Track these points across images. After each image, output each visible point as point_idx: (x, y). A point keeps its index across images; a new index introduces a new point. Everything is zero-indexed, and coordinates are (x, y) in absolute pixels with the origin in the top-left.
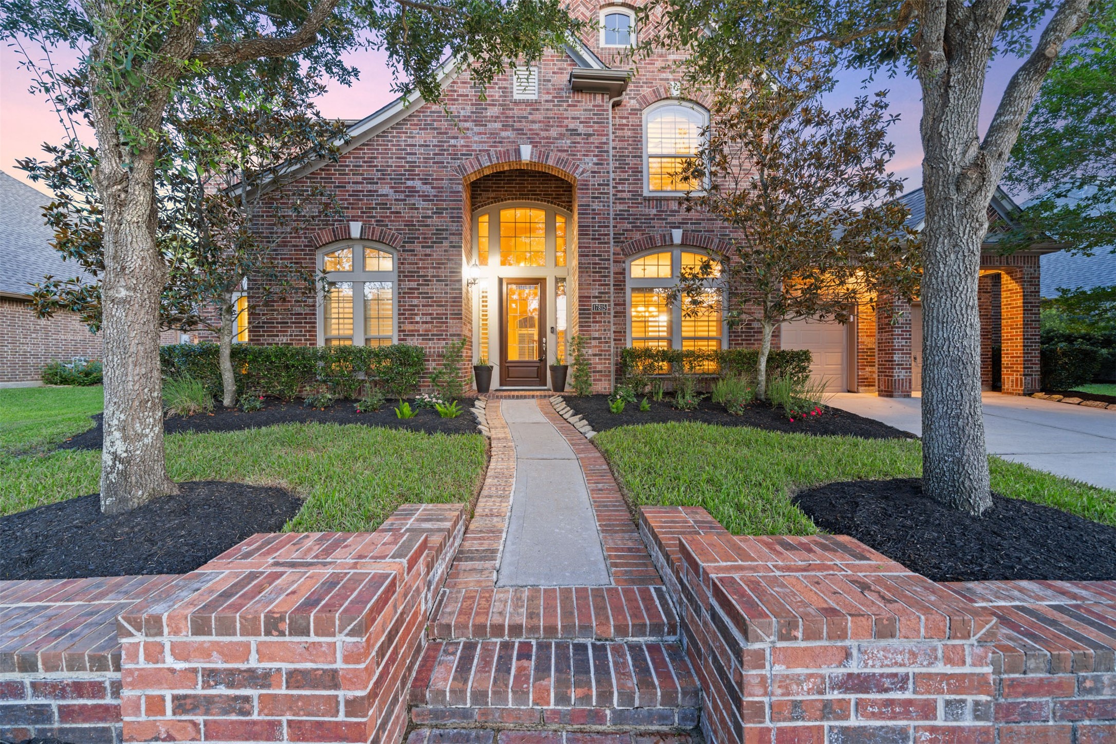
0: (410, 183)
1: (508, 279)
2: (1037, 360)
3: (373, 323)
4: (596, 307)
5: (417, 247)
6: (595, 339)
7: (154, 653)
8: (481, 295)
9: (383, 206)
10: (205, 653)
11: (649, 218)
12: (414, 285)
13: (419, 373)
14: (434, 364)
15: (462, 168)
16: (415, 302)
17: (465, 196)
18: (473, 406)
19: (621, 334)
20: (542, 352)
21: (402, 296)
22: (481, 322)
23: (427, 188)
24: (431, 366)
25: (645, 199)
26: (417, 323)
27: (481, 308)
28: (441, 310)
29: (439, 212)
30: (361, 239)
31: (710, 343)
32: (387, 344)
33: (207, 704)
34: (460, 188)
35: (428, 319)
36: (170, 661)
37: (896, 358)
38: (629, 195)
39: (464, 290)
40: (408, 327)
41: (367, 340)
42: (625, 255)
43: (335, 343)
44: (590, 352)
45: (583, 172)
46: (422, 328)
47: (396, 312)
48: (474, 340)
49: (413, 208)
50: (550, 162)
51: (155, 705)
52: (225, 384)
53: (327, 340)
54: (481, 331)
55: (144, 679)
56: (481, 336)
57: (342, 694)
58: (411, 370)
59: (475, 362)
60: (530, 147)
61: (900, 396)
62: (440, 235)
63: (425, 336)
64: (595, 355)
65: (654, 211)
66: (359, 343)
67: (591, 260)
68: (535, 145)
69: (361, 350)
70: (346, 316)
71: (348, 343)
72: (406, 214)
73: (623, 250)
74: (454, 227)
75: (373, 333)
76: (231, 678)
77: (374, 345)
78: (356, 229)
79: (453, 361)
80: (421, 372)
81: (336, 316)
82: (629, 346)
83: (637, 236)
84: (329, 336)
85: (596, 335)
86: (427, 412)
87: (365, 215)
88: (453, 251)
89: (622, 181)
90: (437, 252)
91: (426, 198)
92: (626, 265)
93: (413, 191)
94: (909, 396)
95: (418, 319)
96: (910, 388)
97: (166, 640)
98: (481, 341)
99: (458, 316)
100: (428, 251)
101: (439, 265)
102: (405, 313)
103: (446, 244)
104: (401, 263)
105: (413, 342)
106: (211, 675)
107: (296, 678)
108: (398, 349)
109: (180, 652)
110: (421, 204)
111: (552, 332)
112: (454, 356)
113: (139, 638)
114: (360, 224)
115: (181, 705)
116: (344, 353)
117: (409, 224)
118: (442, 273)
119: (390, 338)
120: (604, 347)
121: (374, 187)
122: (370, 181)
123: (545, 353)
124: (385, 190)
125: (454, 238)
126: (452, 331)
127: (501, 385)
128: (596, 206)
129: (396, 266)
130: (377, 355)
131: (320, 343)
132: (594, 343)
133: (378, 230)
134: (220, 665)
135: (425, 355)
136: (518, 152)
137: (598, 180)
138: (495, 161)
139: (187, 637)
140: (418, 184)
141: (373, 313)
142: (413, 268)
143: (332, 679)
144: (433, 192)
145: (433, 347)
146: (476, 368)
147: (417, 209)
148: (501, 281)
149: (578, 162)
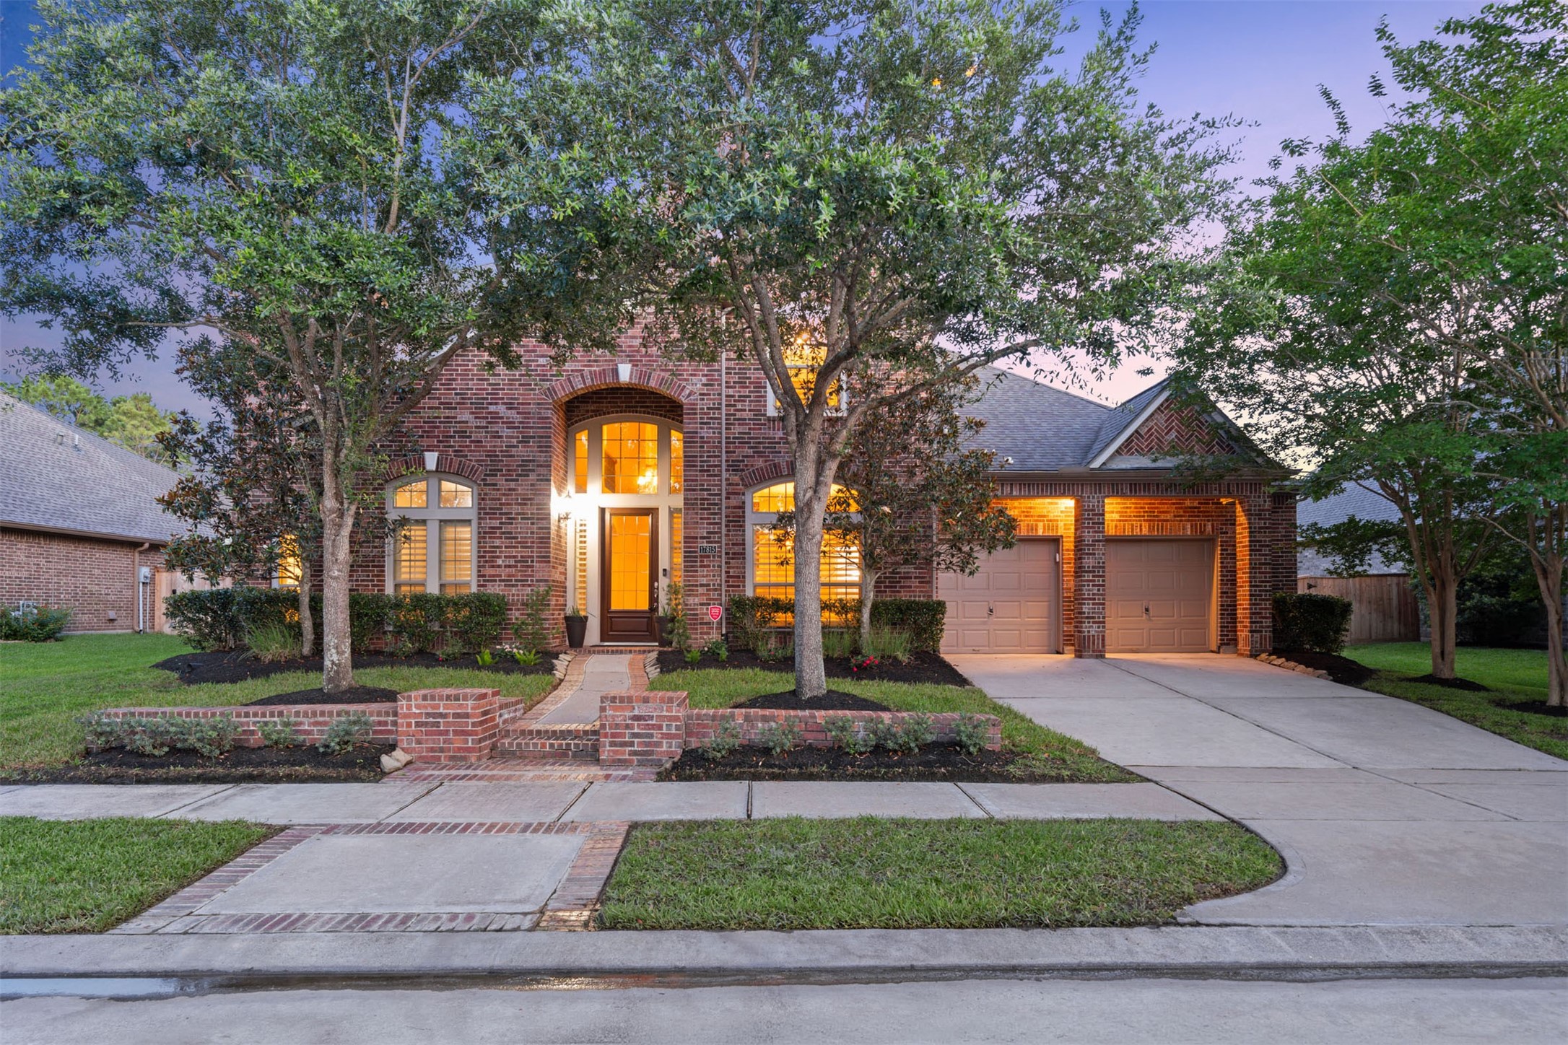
0: (492, 408)
1: (612, 509)
2: (1267, 613)
3: (449, 567)
4: (704, 549)
5: (500, 481)
6: (702, 585)
7: (409, 707)
8: (579, 528)
9: (462, 434)
10: (425, 707)
11: (774, 442)
12: (496, 523)
13: (500, 624)
14: (517, 613)
15: (551, 391)
16: (497, 542)
17: (556, 419)
18: (557, 658)
19: (737, 580)
20: (653, 599)
21: (482, 536)
22: (578, 562)
23: (512, 413)
24: (515, 615)
25: (769, 419)
26: (499, 566)
27: (578, 545)
28: (527, 553)
29: (525, 441)
30: (437, 471)
31: (849, 590)
32: (464, 591)
33: (426, 724)
34: (549, 413)
35: (512, 562)
36: (414, 710)
37: (1085, 609)
38: (751, 415)
39: (553, 528)
40: (489, 571)
41: (442, 586)
42: (745, 486)
43: (405, 589)
44: (697, 600)
45: (689, 395)
46: (504, 573)
47: (475, 554)
48: (569, 584)
49: (496, 436)
50: (653, 384)
51: (409, 725)
52: (305, 633)
53: (397, 586)
54: (578, 573)
55: (406, 716)
56: (578, 579)
57: (470, 721)
58: (492, 620)
59: (569, 612)
60: (629, 366)
61: (1091, 657)
62: (525, 467)
63: (508, 582)
64: (702, 604)
65: (780, 434)
66: (433, 589)
67: (699, 495)
68: (635, 363)
69: (438, 599)
70: (418, 558)
71: (419, 589)
72: (488, 443)
73: (742, 480)
74: (542, 458)
75: (449, 577)
76: (434, 715)
77: (450, 593)
78: (431, 460)
79: (537, 610)
80: (502, 623)
81: (407, 558)
82: (749, 593)
83: (760, 463)
84: (398, 581)
85: (704, 581)
86: (508, 661)
87: (442, 445)
88: (542, 485)
89: (742, 398)
90: (522, 488)
91: (510, 425)
92: (747, 498)
93: (496, 417)
94: (1103, 657)
95: (500, 562)
96: (1103, 646)
97: (413, 703)
98: (578, 585)
99: (545, 559)
100: (512, 485)
101: (525, 501)
102: (485, 556)
103: (532, 477)
104: (481, 498)
105: (495, 589)
106: (428, 715)
107: (456, 715)
108: (478, 597)
109: (418, 707)
110: (505, 432)
111: (665, 575)
112: (539, 604)
113: (404, 702)
114: (436, 454)
115: (417, 724)
116: (420, 601)
117: (492, 455)
118: (529, 510)
119: (467, 584)
120: (714, 595)
121: (452, 413)
122: (448, 406)
123: (657, 600)
124: (465, 416)
125: (542, 471)
126: (538, 576)
127: (602, 640)
128: (705, 433)
129: (476, 501)
130: (456, 604)
131: (389, 590)
132: (701, 590)
133: (456, 461)
134: (430, 711)
135: (507, 604)
136: (615, 372)
137: (707, 403)
138: (589, 382)
139: (420, 702)
140: (501, 409)
141: (449, 555)
142: (496, 504)
143: (467, 716)
144: (519, 418)
145: (517, 594)
146: (567, 618)
147: (500, 437)
148: (602, 511)
149: (684, 383)
